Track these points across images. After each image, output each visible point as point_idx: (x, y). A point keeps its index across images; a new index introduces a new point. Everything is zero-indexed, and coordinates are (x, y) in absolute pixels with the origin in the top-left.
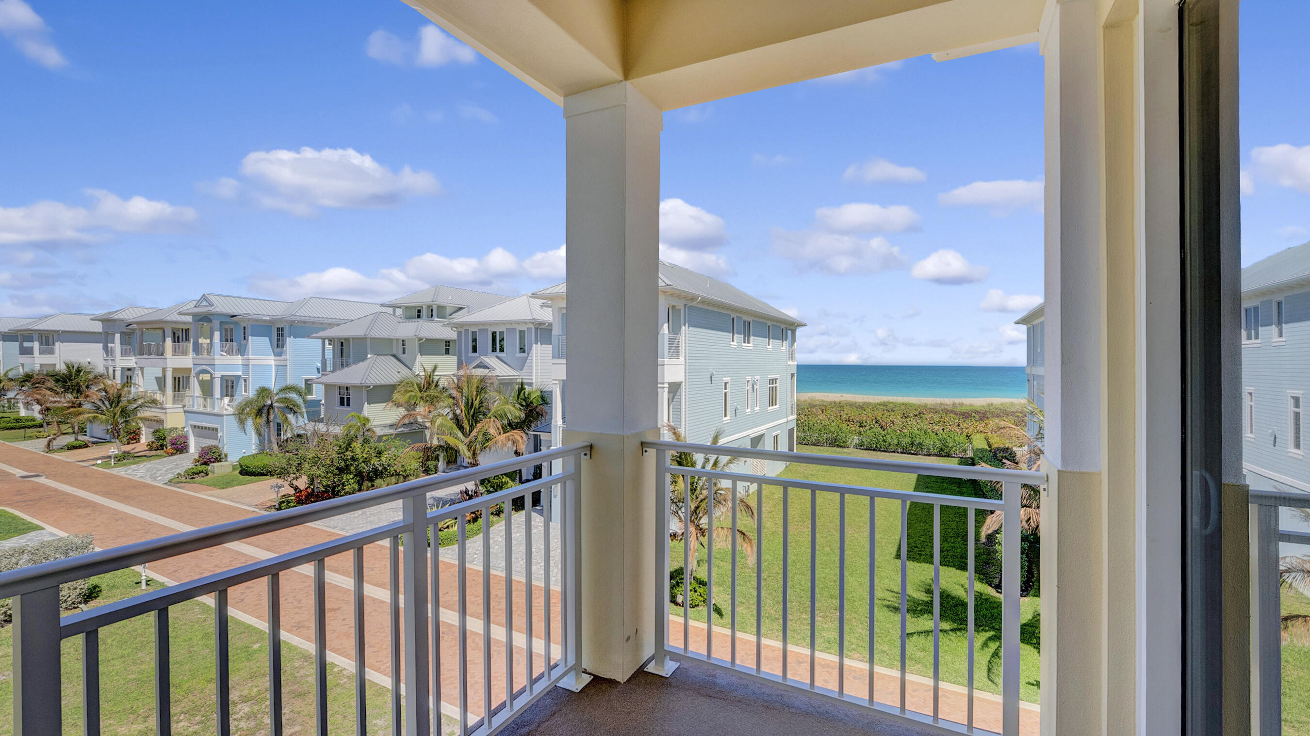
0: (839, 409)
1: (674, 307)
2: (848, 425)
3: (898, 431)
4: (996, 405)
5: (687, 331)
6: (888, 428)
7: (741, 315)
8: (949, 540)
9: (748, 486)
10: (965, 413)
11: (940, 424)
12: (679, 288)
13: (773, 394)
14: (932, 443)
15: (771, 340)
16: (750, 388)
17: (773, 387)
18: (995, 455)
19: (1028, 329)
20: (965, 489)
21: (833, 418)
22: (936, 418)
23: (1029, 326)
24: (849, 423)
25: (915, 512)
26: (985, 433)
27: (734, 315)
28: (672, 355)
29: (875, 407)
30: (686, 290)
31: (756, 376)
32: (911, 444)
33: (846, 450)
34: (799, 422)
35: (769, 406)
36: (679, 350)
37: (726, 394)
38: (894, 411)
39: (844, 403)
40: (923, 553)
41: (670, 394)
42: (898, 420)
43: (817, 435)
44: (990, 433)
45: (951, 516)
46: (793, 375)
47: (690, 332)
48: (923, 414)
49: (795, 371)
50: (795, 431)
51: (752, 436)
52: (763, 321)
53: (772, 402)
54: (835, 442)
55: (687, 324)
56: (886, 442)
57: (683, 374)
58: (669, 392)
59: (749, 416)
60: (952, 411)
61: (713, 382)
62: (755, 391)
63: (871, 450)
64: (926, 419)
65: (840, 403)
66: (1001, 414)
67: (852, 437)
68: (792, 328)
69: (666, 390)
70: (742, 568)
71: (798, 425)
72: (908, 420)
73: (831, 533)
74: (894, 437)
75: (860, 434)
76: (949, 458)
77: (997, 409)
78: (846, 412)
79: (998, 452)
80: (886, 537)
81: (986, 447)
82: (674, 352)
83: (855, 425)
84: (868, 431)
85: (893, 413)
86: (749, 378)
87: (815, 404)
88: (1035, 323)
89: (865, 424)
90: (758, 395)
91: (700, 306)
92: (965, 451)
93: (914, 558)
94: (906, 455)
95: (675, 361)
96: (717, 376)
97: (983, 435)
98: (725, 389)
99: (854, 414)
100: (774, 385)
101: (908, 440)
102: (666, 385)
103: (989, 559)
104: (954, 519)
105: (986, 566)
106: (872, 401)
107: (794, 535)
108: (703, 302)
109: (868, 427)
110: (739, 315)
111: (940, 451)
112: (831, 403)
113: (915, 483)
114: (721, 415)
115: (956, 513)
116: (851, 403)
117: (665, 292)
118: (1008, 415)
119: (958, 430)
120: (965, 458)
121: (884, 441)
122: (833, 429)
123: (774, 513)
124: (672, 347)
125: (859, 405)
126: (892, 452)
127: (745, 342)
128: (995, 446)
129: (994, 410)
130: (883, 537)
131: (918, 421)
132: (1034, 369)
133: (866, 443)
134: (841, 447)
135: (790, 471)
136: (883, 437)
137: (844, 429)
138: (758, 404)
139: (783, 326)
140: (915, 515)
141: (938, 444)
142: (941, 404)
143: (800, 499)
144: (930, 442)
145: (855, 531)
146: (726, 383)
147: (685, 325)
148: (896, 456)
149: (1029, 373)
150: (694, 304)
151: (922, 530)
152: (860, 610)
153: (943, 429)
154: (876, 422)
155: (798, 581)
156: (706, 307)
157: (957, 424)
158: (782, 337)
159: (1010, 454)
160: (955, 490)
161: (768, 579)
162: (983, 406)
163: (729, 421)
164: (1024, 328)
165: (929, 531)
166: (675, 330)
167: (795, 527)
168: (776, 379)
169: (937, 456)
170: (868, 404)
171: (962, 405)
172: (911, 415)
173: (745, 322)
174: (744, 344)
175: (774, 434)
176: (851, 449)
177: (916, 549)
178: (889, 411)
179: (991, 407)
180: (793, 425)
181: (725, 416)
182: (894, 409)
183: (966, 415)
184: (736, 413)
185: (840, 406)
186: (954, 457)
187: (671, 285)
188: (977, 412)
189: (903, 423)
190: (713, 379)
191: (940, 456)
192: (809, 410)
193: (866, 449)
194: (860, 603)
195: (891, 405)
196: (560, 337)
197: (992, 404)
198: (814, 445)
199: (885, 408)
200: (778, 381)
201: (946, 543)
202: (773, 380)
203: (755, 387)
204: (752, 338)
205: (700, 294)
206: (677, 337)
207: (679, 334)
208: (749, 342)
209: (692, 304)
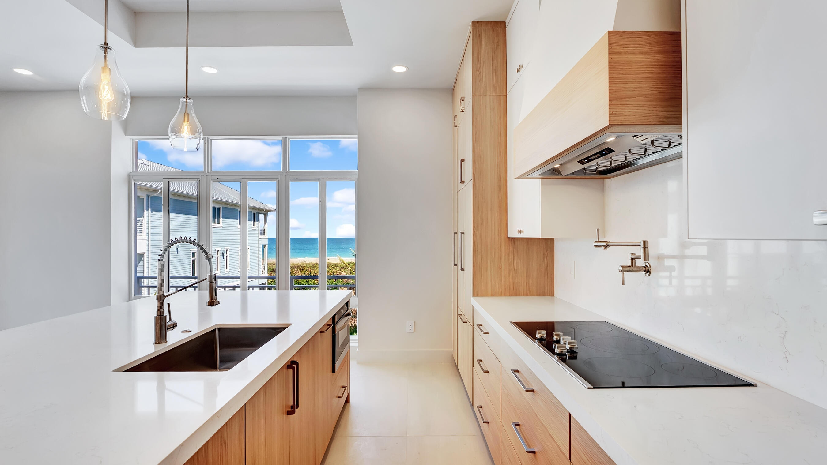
5: (150, 216)
16: (219, 255)
31: (227, 247)
36: (142, 229)
46: (264, 246)
47: (152, 216)
49: (266, 243)
52: (234, 208)
55: (150, 210)
57: (146, 247)
61: (179, 252)
62: (225, 258)
86: (218, 249)
90: (228, 261)
127: (214, 223)
138: (228, 267)
139: (255, 212)
146: (193, 253)
147: (148, 210)
158: (255, 220)
173: (214, 208)
190: (179, 250)
203: (225, 255)
204: (222, 220)
206: (140, 219)
207: (143, 217)
208: (218, 223)
209: (155, 195)
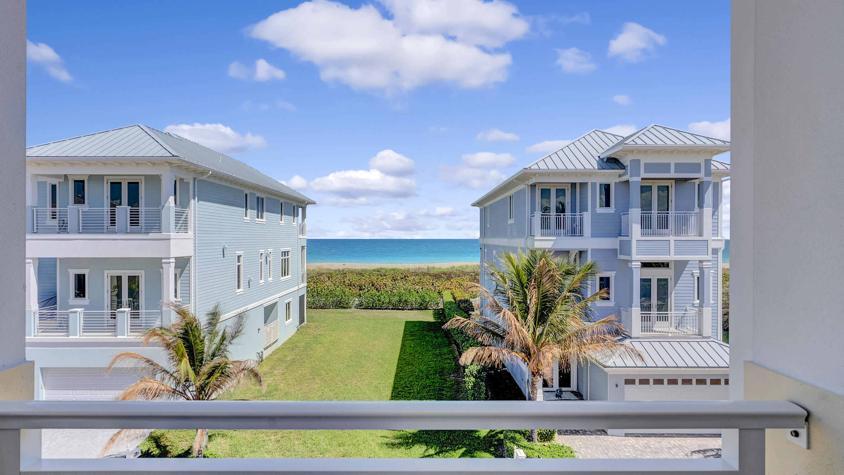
0: (342, 276)
1: (182, 180)
2: (350, 289)
3: (390, 292)
4: (456, 267)
5: (197, 205)
6: (382, 289)
7: (254, 192)
8: (430, 377)
9: (262, 352)
10: (437, 274)
11: (420, 284)
12: (186, 159)
13: (285, 265)
14: (414, 300)
15: (283, 216)
16: (263, 260)
17: (285, 259)
18: (459, 306)
19: (481, 210)
20: (439, 334)
21: (337, 284)
22: (417, 278)
23: (482, 207)
24: (351, 287)
25: (404, 357)
26: (451, 289)
27: (247, 191)
28: (180, 229)
29: (371, 273)
30: (195, 162)
31: (270, 249)
32: (400, 301)
33: (348, 310)
34: (309, 289)
35: (282, 276)
36: (187, 223)
37: (239, 266)
38: (385, 276)
39: (346, 270)
40: (412, 391)
41: (176, 269)
42: (389, 283)
43: (324, 299)
44: (454, 289)
45: (431, 357)
46: (303, 248)
47: (200, 206)
48: (408, 277)
49: (305, 244)
50: (305, 297)
51: (265, 305)
52: (276, 198)
53: (285, 272)
54: (339, 304)
55: (197, 198)
56: (380, 301)
57: (193, 248)
58: (175, 268)
59: (263, 287)
60: (428, 274)
61: (225, 255)
62: (268, 263)
63: (368, 309)
64: (410, 281)
65: (343, 271)
66: (461, 274)
67: (354, 299)
68: (303, 205)
69: (173, 265)
70: (255, 434)
71: (308, 292)
72: (396, 282)
73: (338, 386)
74: (386, 297)
75: (360, 295)
76: (427, 310)
77: (457, 271)
78: (348, 278)
79: (461, 304)
80: (383, 382)
81: (453, 300)
82: (181, 226)
83: (356, 289)
84: (367, 293)
85: (385, 277)
86: (262, 251)
87: (322, 272)
88: (486, 205)
89: (364, 287)
90: (271, 267)
91: (212, 180)
92: (437, 304)
93: (405, 397)
94: (395, 311)
95: (182, 235)
96: (229, 250)
97: (450, 291)
98: (239, 262)
99: (354, 279)
100: (286, 257)
101: (397, 298)
102: (173, 260)
103: (459, 388)
104: (433, 359)
105: (456, 394)
106: (368, 268)
107: (305, 392)
108: (216, 176)
109: (366, 290)
110: (252, 191)
111: (420, 306)
112: (335, 271)
113: (403, 333)
114: (234, 287)
115: (433, 354)
116: (352, 270)
117: (171, 163)
118: (465, 275)
119: (432, 288)
120: (438, 309)
121: (379, 300)
122: (337, 293)
123: (287, 374)
124: (179, 220)
125: (358, 272)
126: (385, 309)
127: (258, 217)
128: (458, 299)
129: (456, 271)
130: (381, 382)
131: (404, 283)
132: (485, 239)
133: (364, 303)
134: (345, 308)
135: (301, 333)
136: (378, 297)
137: (347, 293)
138: (271, 275)
139: (294, 204)
140: (404, 359)
141: (419, 300)
142: (419, 268)
143: (311, 358)
144: (414, 299)
145: (358, 380)
146: (239, 257)
147: (194, 198)
148: (388, 312)
149: (482, 243)
150: (204, 178)
151: (410, 371)
152: (364, 452)
153: (422, 288)
154: (373, 285)
155: (310, 437)
156: (217, 182)
157: (431, 284)
158: (294, 214)
159: (469, 305)
160: (432, 336)
161: (281, 440)
162: (448, 269)
163: (242, 293)
164: (478, 209)
165: (415, 372)
166: (183, 204)
167: (306, 385)
168: (288, 252)
169: (418, 309)
170: (365, 271)
171: (434, 268)
172: (399, 278)
173: (258, 198)
174: (257, 219)
175: (287, 301)
176: (353, 310)
177: (406, 388)
178: (382, 276)
179: (453, 270)
180: (304, 292)
181: (239, 287)
182: (386, 274)
183: (437, 276)
184: (249, 286)
185: (344, 273)
186: (430, 309)
187: (177, 156)
188: (445, 274)
189: (393, 285)
190: (225, 253)
191: (421, 309)
192: (318, 277)
193: (364, 309)
194: (364, 445)
195: (383, 271)
196: (35, 209)
197: (454, 267)
198: (322, 308)
199: (379, 273)
200: (290, 253)
201: (428, 380)
202: (285, 252)
203: (269, 259)
204: (265, 214)
205: (211, 167)
206: (185, 211)
207: (188, 208)
208: (262, 218)
209: (202, 178)
